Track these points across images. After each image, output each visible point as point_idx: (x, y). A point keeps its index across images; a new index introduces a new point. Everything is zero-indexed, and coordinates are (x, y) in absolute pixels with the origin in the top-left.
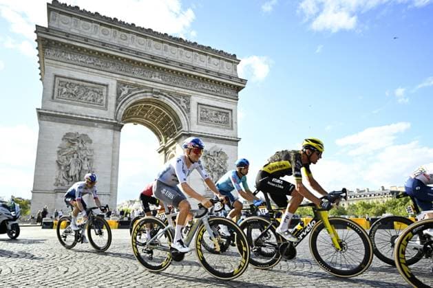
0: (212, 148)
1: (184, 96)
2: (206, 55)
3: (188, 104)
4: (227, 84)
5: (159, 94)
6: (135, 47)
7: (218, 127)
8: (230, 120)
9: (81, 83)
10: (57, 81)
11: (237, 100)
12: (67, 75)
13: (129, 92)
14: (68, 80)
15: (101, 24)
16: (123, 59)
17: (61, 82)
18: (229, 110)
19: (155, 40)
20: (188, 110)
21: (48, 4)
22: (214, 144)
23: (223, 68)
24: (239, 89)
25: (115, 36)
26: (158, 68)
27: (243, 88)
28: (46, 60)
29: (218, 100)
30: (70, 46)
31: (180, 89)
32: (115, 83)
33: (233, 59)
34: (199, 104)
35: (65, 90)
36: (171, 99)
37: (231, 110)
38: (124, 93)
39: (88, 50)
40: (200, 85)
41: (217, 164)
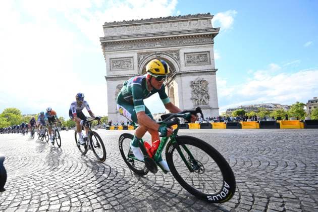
0: (196, 79)
1: (175, 51)
2: (187, 21)
3: (178, 55)
4: (204, 35)
5: (159, 54)
6: (144, 32)
7: (200, 65)
8: (208, 59)
9: (121, 59)
10: (111, 61)
11: (213, 43)
12: (114, 57)
13: (144, 57)
14: (116, 60)
15: (126, 26)
16: (138, 40)
18: (207, 52)
19: (155, 23)
20: (179, 59)
21: (103, 26)
22: (197, 76)
23: (200, 25)
24: (213, 36)
25: (133, 30)
26: (158, 39)
27: (217, 34)
28: (106, 53)
29: (198, 48)
30: (114, 42)
31: (172, 48)
32: (136, 54)
33: (208, 17)
34: (185, 53)
35: (115, 65)
36: (167, 55)
37: (209, 52)
38: (141, 59)
39: (122, 42)
40: (185, 42)
41: (201, 88)
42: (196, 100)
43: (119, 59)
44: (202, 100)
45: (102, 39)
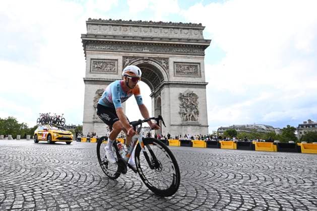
0: (185, 92)
1: (164, 59)
2: (178, 28)
3: (167, 63)
4: (195, 46)
6: (132, 34)
7: (189, 77)
8: (199, 70)
9: (104, 61)
10: (92, 62)
11: (204, 55)
12: (97, 58)
13: (130, 62)
14: (97, 61)
15: (113, 25)
16: (125, 42)
17: (94, 62)
18: (198, 63)
19: (143, 27)
20: (167, 68)
21: (86, 21)
22: (187, 89)
23: (191, 34)
24: (205, 47)
25: (120, 30)
26: (146, 43)
27: (208, 46)
28: (87, 52)
29: (189, 58)
30: (97, 41)
31: (162, 55)
32: (121, 57)
33: (199, 28)
34: (174, 62)
35: (96, 66)
36: (155, 62)
37: (199, 64)
38: (127, 63)
39: (106, 42)
40: (175, 50)
41: (190, 102)
42: (185, 114)
43: (101, 61)
44: (191, 116)
45: (83, 36)
